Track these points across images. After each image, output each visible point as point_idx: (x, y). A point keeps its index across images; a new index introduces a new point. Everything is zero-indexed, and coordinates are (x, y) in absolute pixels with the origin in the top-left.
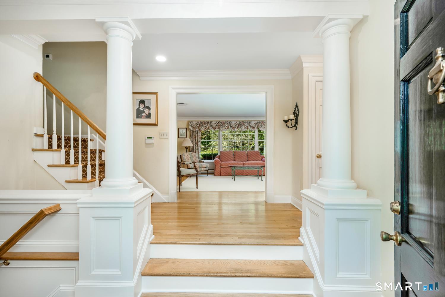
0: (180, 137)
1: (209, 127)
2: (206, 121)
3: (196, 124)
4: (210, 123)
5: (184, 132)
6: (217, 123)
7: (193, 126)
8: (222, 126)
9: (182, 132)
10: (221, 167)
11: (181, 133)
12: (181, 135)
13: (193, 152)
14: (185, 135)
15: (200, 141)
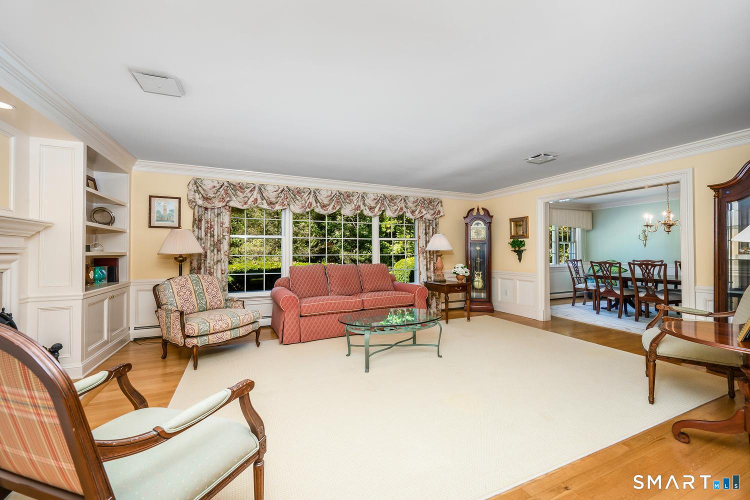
0: (154, 223)
1: (256, 200)
2: (248, 184)
3: (214, 187)
4: (260, 189)
5: (172, 211)
6: (279, 191)
7: (202, 192)
8: (294, 199)
9: (165, 210)
10: (301, 316)
11: (158, 212)
12: (161, 219)
13: (202, 271)
14: (176, 219)
15: (227, 237)
